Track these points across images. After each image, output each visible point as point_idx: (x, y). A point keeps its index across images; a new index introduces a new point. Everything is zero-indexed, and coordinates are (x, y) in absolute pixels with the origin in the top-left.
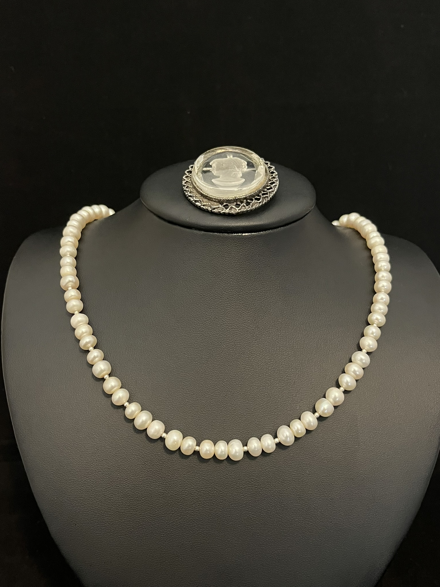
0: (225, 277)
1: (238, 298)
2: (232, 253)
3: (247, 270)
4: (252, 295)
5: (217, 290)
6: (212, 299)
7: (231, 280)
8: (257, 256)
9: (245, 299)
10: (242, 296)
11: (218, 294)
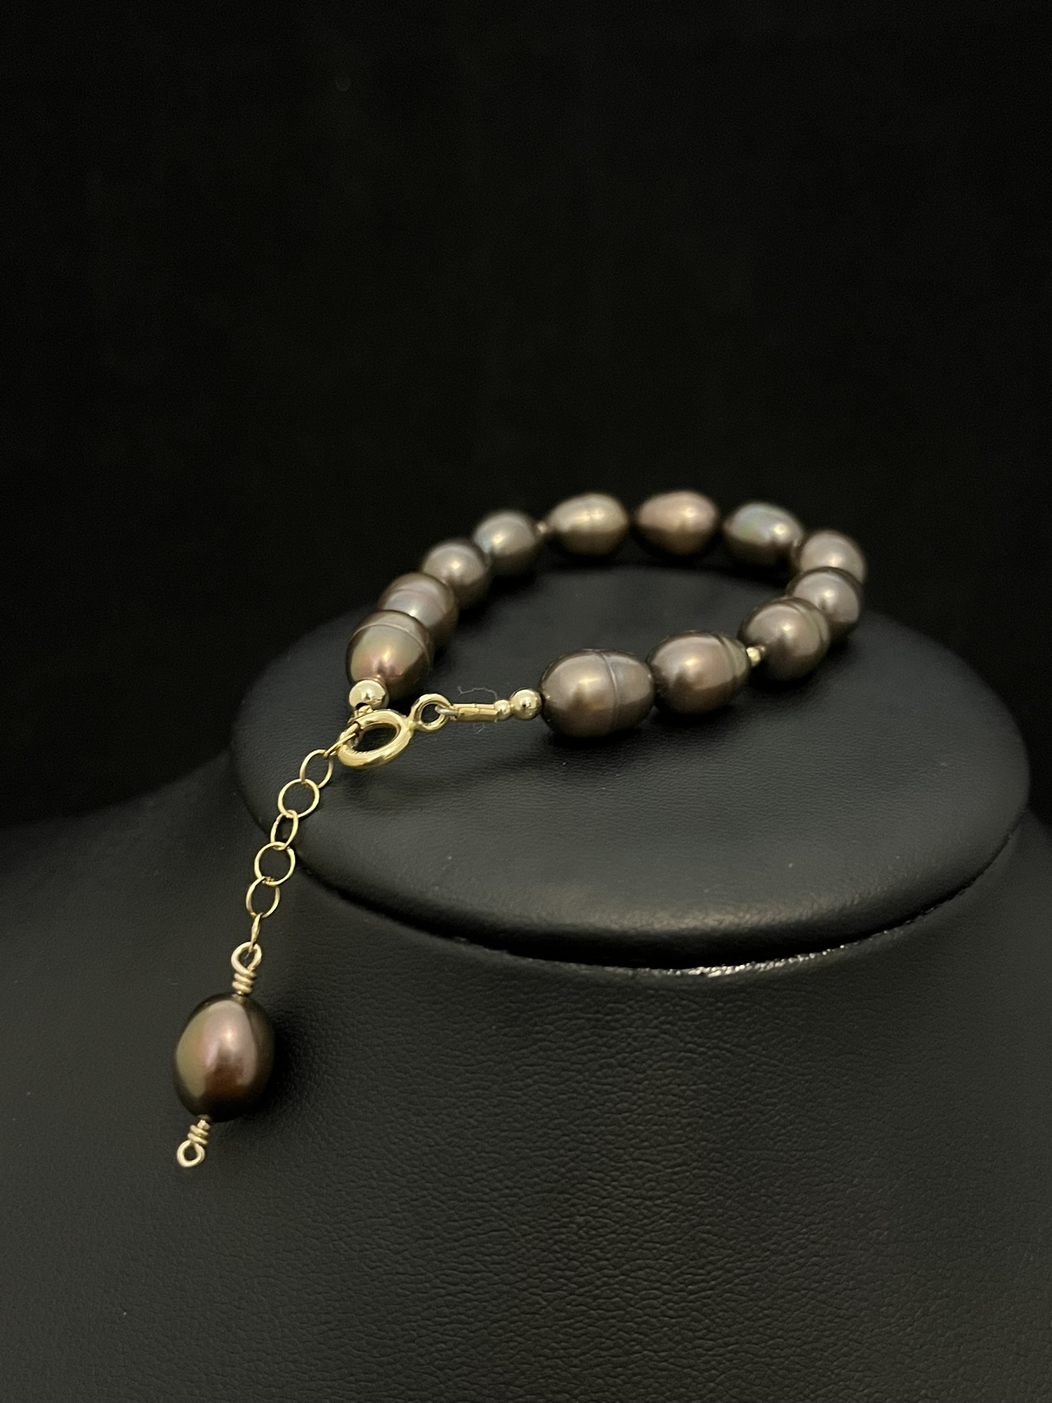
0: (616, 1192)
1: (684, 1300)
2: (655, 1066)
3: (729, 1153)
4: (757, 1284)
5: (573, 1259)
6: (549, 1302)
7: (646, 1208)
8: (781, 1079)
9: (718, 1304)
10: (704, 1290)
11: (581, 1279)
